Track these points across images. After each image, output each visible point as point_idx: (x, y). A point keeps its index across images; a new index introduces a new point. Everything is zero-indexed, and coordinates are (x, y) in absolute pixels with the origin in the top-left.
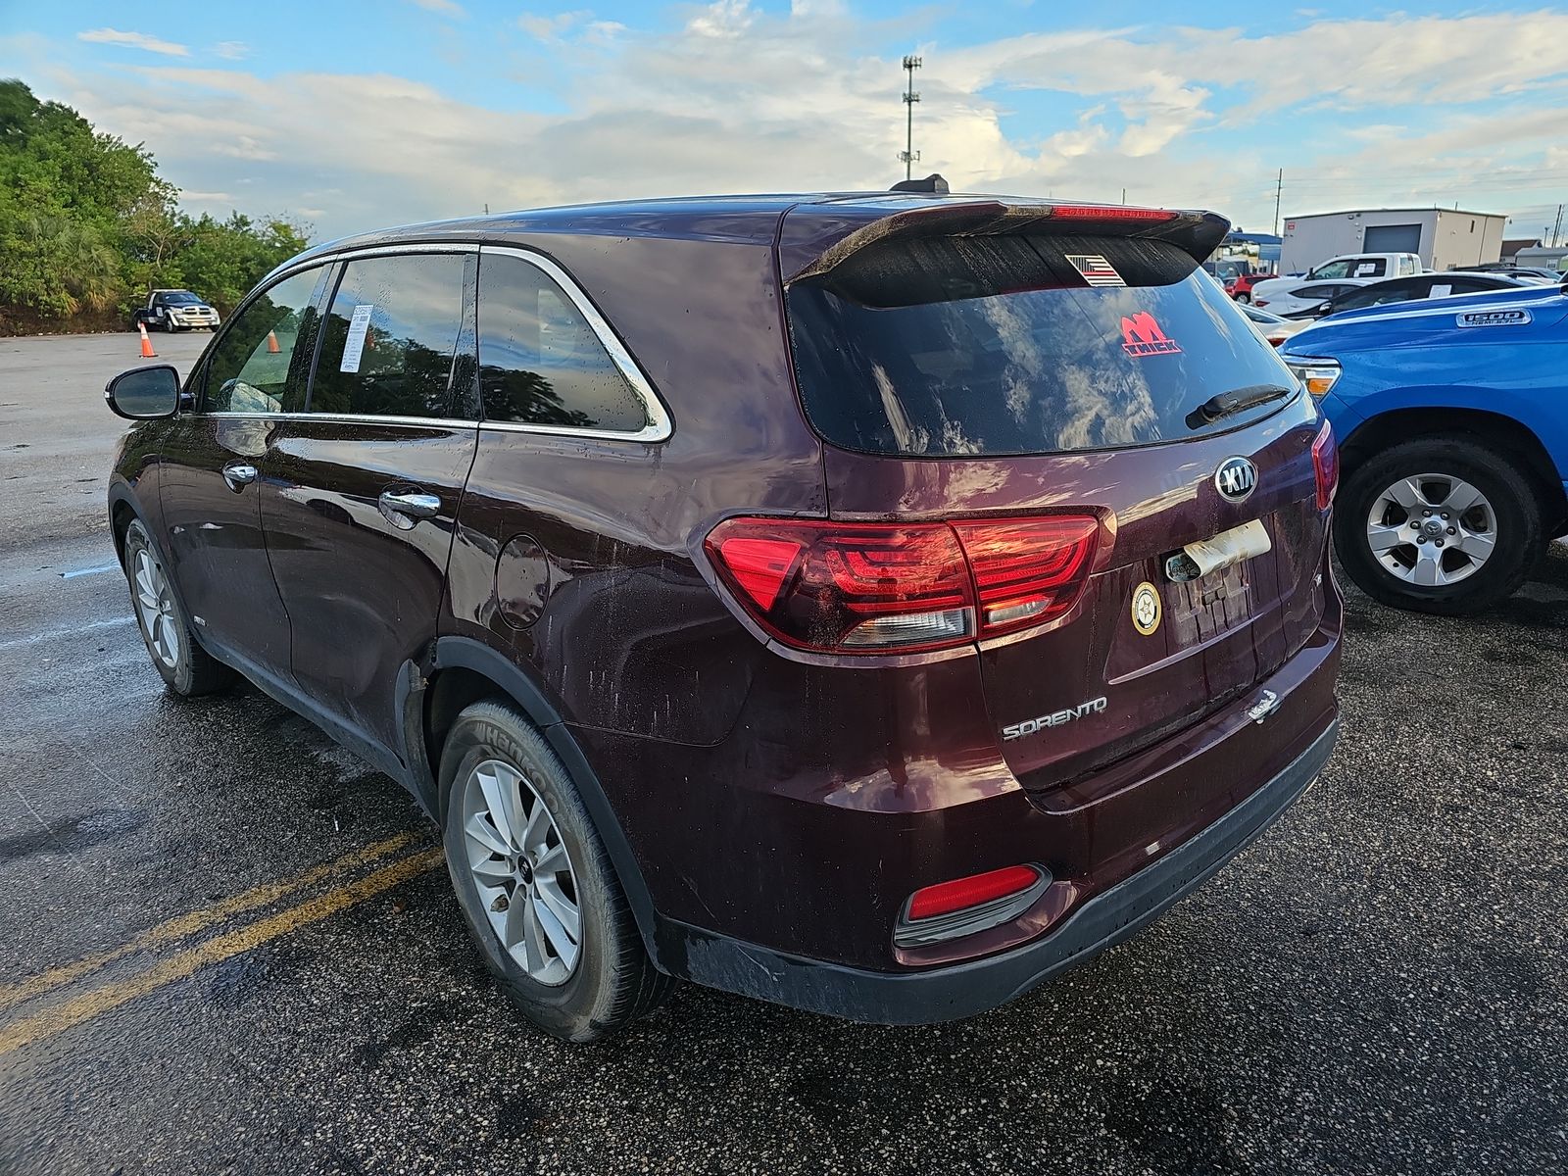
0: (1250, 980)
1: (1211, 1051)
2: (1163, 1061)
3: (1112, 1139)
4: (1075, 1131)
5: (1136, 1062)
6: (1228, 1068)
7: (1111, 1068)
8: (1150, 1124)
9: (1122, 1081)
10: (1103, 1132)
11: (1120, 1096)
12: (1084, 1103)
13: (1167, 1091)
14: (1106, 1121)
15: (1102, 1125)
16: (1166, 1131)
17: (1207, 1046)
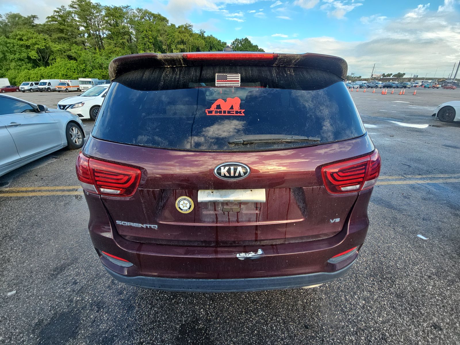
0: (267, 324)
1: (228, 333)
2: (214, 323)
3: (177, 330)
4: (174, 321)
5: (209, 318)
6: (224, 341)
7: (202, 314)
8: (188, 335)
9: (200, 319)
10: (178, 327)
11: (193, 322)
12: (185, 316)
13: (203, 332)
14: (182, 325)
15: (180, 325)
16: (188, 341)
17: (229, 330)
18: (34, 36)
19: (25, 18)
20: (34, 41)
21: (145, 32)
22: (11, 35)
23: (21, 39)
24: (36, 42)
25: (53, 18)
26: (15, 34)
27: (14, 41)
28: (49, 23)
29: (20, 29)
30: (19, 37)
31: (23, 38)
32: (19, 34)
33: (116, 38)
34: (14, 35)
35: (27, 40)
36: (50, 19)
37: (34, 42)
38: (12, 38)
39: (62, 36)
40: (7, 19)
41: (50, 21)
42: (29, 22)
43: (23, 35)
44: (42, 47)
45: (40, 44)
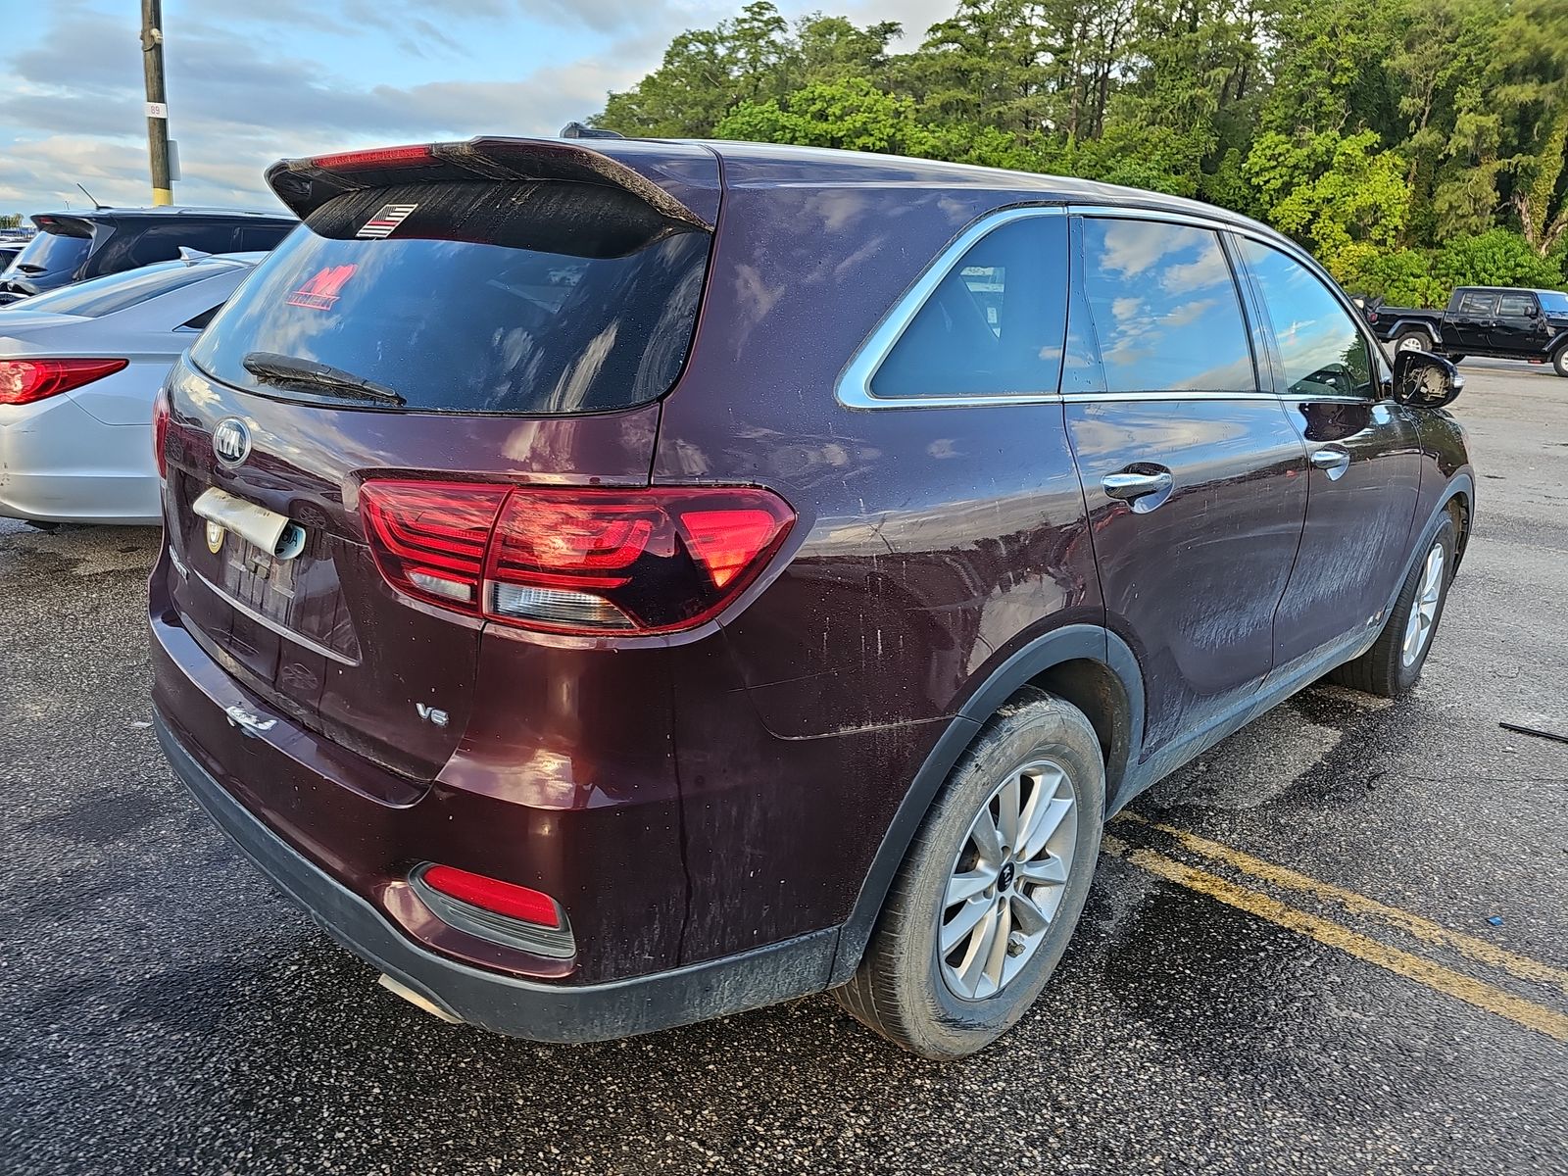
0: (342, 1113)
17: (266, 1045)
18: (868, 101)
19: (858, 33)
20: (860, 118)
21: (1322, 39)
22: (795, 97)
23: (822, 116)
24: (864, 123)
25: (952, 27)
26: (811, 96)
27: (801, 121)
28: (932, 50)
29: (830, 79)
30: (818, 105)
31: (830, 111)
32: (821, 96)
33: (1168, 84)
34: (807, 100)
35: (841, 118)
36: (939, 34)
37: (858, 125)
38: (796, 109)
39: (960, 96)
40: (801, 37)
41: (937, 43)
42: (866, 50)
43: (833, 98)
44: (878, 143)
45: (876, 133)
